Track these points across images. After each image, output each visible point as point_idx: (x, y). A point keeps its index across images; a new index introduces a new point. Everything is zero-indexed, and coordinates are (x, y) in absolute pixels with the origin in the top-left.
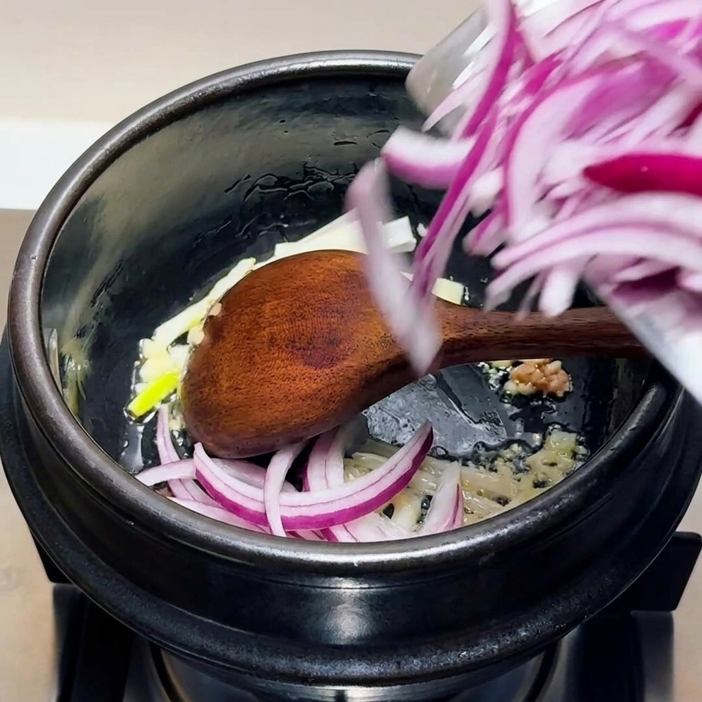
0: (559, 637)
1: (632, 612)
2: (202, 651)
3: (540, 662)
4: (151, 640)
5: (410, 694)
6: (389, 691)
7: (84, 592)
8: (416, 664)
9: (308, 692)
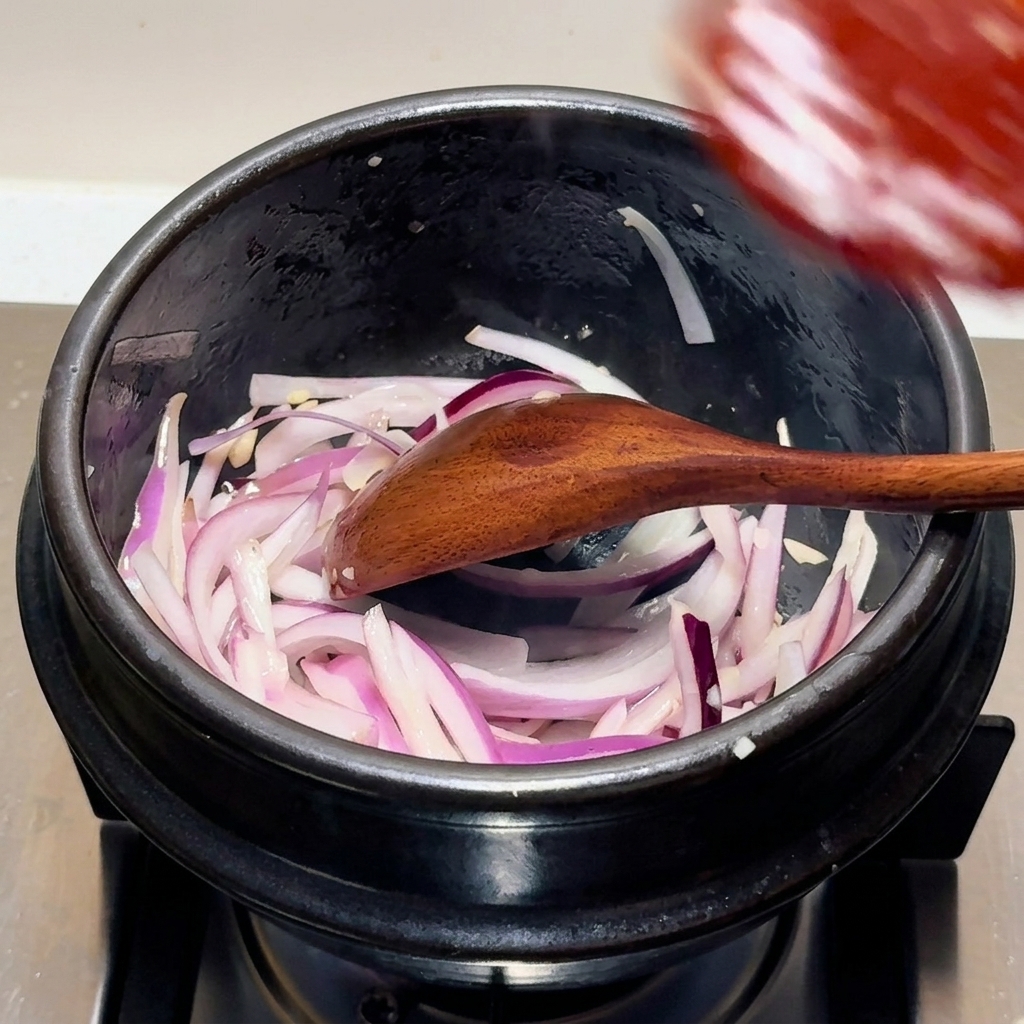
0: (800, 895)
1: (903, 861)
2: (303, 913)
3: (772, 930)
4: (236, 899)
5: (590, 973)
6: (562, 969)
7: (142, 832)
8: (598, 933)
9: (450, 970)
